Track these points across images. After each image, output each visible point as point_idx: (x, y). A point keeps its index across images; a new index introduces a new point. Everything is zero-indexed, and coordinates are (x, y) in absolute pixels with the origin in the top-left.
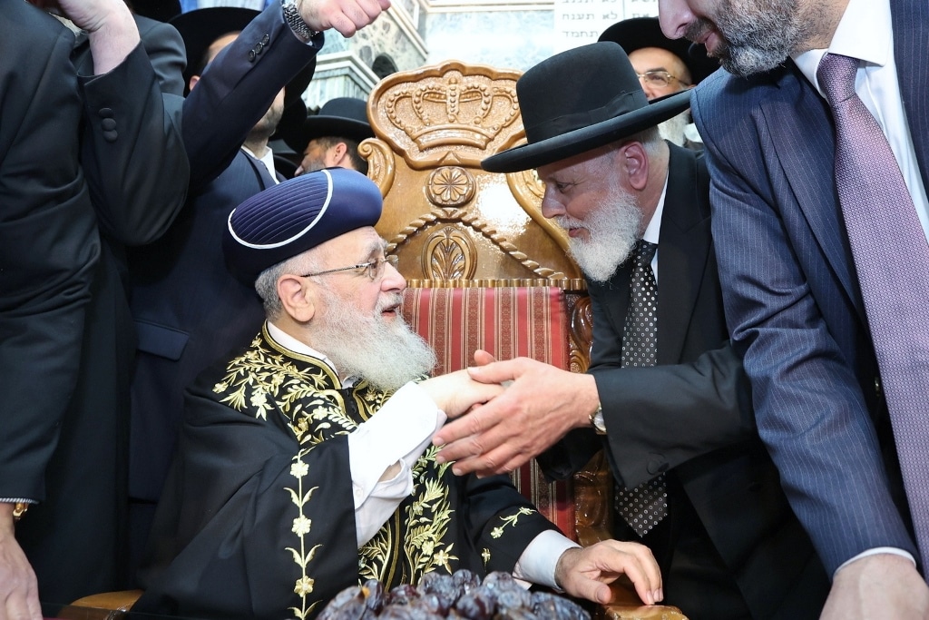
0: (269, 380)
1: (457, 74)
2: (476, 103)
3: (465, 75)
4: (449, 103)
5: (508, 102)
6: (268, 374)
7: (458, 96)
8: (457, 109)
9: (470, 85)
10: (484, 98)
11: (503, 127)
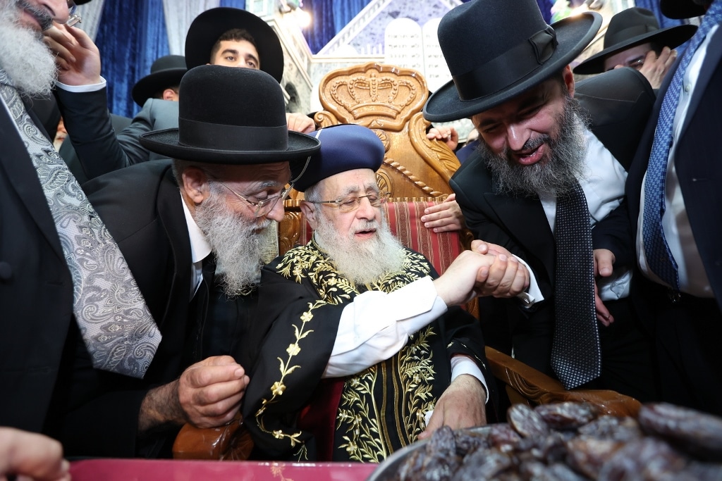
0: (308, 259)
1: (374, 72)
2: (388, 90)
3: (380, 72)
4: (371, 89)
5: (408, 89)
6: (307, 256)
7: (377, 84)
8: (376, 93)
9: (384, 78)
10: (394, 87)
11: (406, 105)
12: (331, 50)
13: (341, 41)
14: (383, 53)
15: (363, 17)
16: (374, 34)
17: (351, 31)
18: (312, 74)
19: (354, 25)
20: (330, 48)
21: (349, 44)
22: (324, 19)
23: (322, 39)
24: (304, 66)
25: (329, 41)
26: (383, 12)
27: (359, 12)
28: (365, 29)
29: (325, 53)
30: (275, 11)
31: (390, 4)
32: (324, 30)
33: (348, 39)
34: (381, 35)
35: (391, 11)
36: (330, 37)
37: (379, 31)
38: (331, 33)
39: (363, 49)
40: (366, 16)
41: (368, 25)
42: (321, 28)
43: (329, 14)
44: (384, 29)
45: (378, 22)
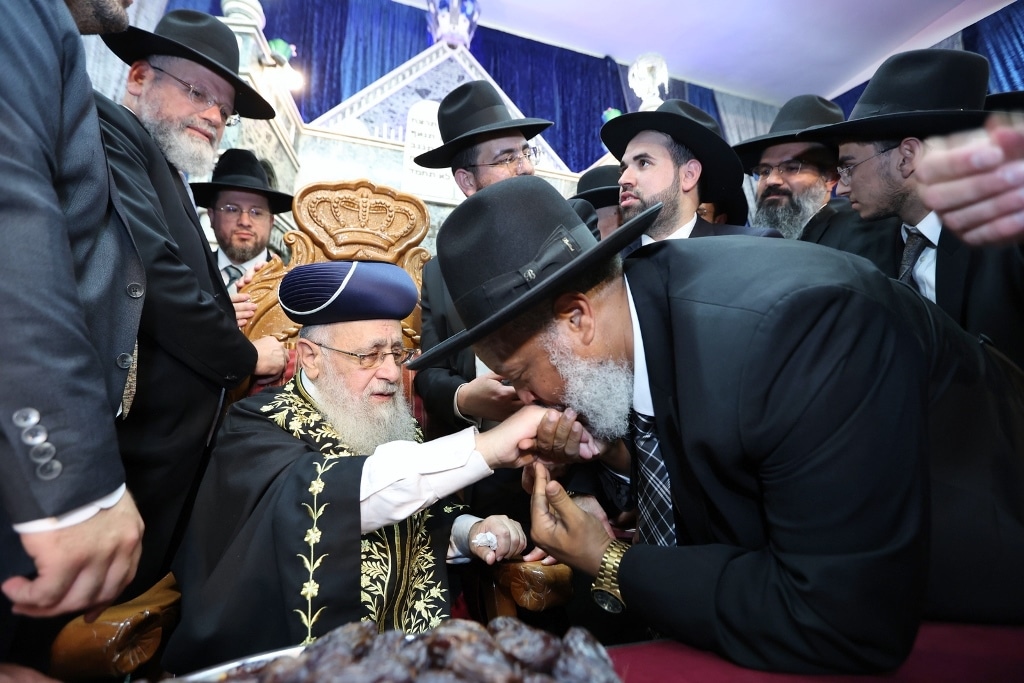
2: (381, 216)
3: (374, 193)
4: (361, 212)
5: (406, 218)
7: (368, 208)
8: (367, 217)
9: (378, 201)
11: (402, 237)
12: (332, 121)
13: (348, 112)
14: (404, 140)
15: (382, 88)
16: (394, 113)
17: (363, 102)
18: (300, 150)
19: (369, 94)
20: (332, 118)
21: (359, 118)
22: (327, 77)
23: (322, 102)
24: (290, 137)
25: (331, 107)
26: (408, 87)
27: (377, 79)
28: (382, 103)
29: (323, 123)
30: (253, 62)
31: (419, 79)
32: (325, 90)
33: (358, 112)
34: (403, 115)
35: (419, 87)
36: (333, 101)
37: (401, 110)
38: (336, 99)
39: (377, 129)
40: (386, 87)
41: (387, 99)
42: (321, 85)
43: (335, 71)
44: (407, 108)
45: (401, 98)
